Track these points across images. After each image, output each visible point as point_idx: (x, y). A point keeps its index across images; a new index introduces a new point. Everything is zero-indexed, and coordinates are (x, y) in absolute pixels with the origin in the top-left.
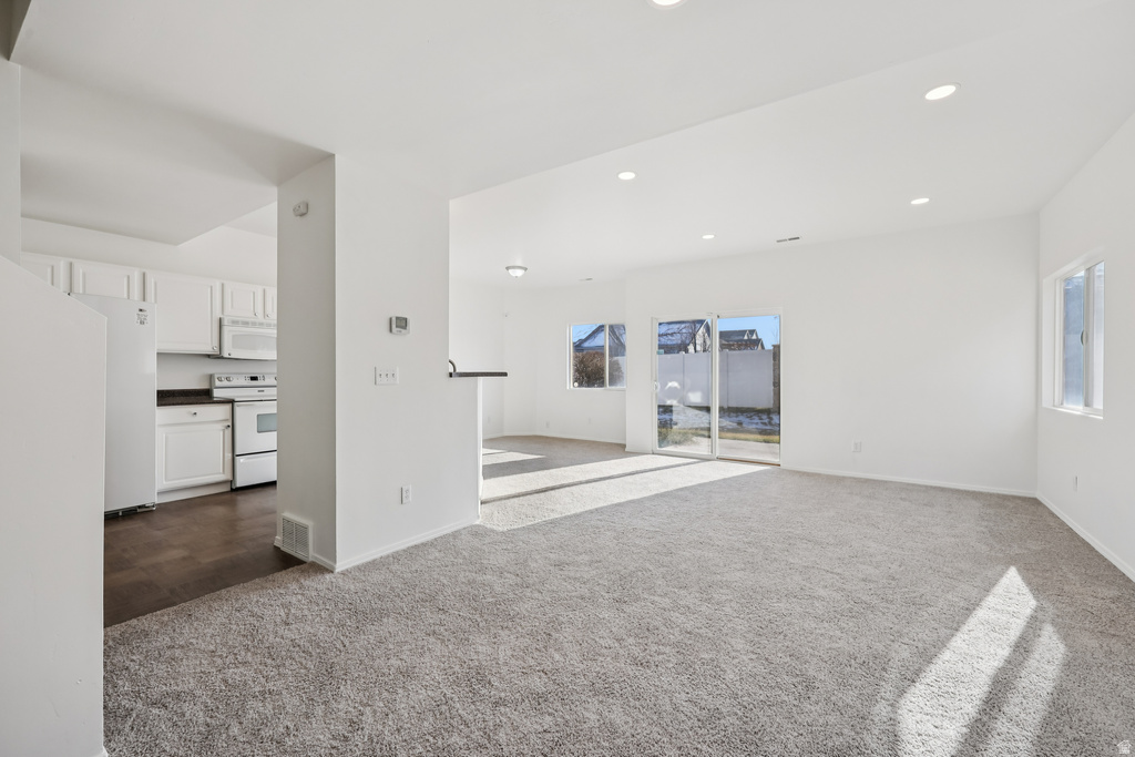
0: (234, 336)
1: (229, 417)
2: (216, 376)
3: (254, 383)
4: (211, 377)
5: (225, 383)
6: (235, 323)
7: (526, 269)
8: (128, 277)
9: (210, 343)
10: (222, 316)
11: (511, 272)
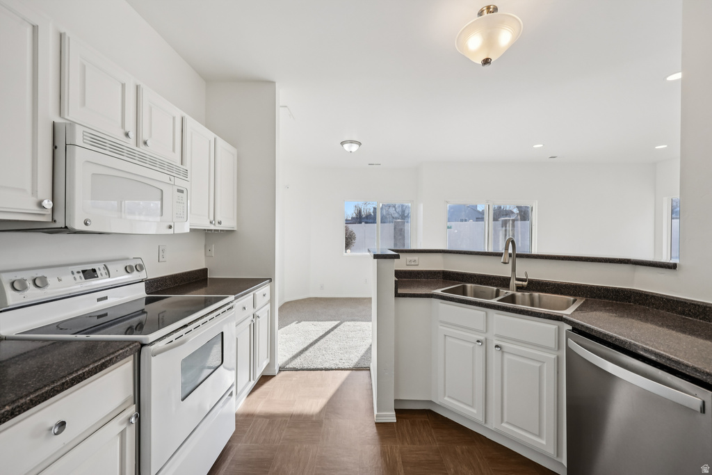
5: (29, 295)
6: (96, 142)
7: (360, 144)
9: (28, 187)
10: (58, 120)
11: (346, 146)
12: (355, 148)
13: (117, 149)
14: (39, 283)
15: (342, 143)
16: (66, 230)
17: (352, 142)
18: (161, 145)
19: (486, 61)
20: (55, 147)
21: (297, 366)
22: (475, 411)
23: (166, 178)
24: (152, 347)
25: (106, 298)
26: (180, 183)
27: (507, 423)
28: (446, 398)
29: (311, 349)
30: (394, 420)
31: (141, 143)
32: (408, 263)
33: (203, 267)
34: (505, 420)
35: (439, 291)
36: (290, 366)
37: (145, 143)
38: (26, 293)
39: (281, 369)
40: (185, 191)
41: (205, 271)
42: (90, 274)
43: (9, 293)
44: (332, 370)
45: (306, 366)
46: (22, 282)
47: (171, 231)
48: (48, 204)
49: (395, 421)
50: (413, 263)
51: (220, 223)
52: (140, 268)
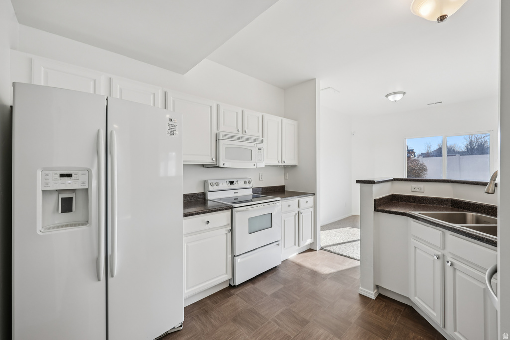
0: (226, 148)
1: (229, 222)
2: (209, 182)
3: (232, 186)
4: (205, 182)
5: (215, 188)
6: (227, 137)
7: (404, 93)
8: (154, 94)
9: (210, 155)
10: (217, 132)
11: (391, 98)
12: (399, 97)
13: (233, 138)
14: (217, 184)
15: (387, 96)
16: (218, 167)
17: (395, 93)
18: (252, 130)
19: (442, 18)
20: (216, 141)
21: (332, 251)
22: (435, 314)
23: (253, 145)
24: (236, 209)
25: (237, 192)
26: (259, 146)
27: (459, 332)
28: (416, 298)
29: (347, 244)
30: (373, 297)
31: (244, 132)
32: (413, 190)
33: (284, 184)
34: (458, 330)
35: (416, 213)
36: (328, 249)
37: (245, 132)
38: (214, 187)
39: (322, 249)
40: (262, 149)
41: (284, 187)
42: (232, 183)
43: (210, 186)
44: (354, 259)
45: (337, 252)
46: (213, 183)
47: (255, 167)
48: (214, 159)
49: (374, 299)
50: (418, 190)
51: (284, 162)
52: (249, 182)
